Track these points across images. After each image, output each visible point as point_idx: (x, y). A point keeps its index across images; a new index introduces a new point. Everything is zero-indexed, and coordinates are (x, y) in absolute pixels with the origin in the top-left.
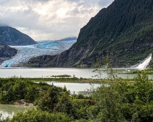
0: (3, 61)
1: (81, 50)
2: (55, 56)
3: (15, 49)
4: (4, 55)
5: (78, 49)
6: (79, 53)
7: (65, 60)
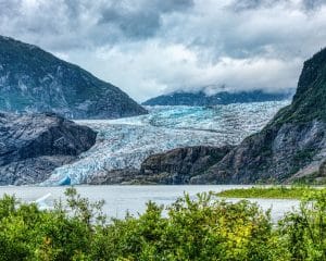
0: (52, 167)
1: (315, 130)
2: (226, 150)
3: (90, 130)
4: (57, 148)
5: (303, 127)
6: (306, 141)
7: (261, 162)
